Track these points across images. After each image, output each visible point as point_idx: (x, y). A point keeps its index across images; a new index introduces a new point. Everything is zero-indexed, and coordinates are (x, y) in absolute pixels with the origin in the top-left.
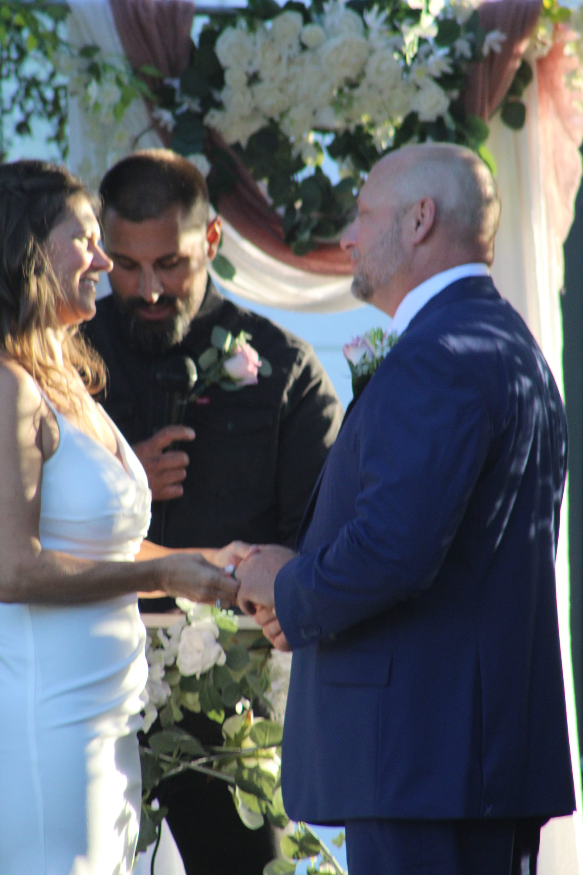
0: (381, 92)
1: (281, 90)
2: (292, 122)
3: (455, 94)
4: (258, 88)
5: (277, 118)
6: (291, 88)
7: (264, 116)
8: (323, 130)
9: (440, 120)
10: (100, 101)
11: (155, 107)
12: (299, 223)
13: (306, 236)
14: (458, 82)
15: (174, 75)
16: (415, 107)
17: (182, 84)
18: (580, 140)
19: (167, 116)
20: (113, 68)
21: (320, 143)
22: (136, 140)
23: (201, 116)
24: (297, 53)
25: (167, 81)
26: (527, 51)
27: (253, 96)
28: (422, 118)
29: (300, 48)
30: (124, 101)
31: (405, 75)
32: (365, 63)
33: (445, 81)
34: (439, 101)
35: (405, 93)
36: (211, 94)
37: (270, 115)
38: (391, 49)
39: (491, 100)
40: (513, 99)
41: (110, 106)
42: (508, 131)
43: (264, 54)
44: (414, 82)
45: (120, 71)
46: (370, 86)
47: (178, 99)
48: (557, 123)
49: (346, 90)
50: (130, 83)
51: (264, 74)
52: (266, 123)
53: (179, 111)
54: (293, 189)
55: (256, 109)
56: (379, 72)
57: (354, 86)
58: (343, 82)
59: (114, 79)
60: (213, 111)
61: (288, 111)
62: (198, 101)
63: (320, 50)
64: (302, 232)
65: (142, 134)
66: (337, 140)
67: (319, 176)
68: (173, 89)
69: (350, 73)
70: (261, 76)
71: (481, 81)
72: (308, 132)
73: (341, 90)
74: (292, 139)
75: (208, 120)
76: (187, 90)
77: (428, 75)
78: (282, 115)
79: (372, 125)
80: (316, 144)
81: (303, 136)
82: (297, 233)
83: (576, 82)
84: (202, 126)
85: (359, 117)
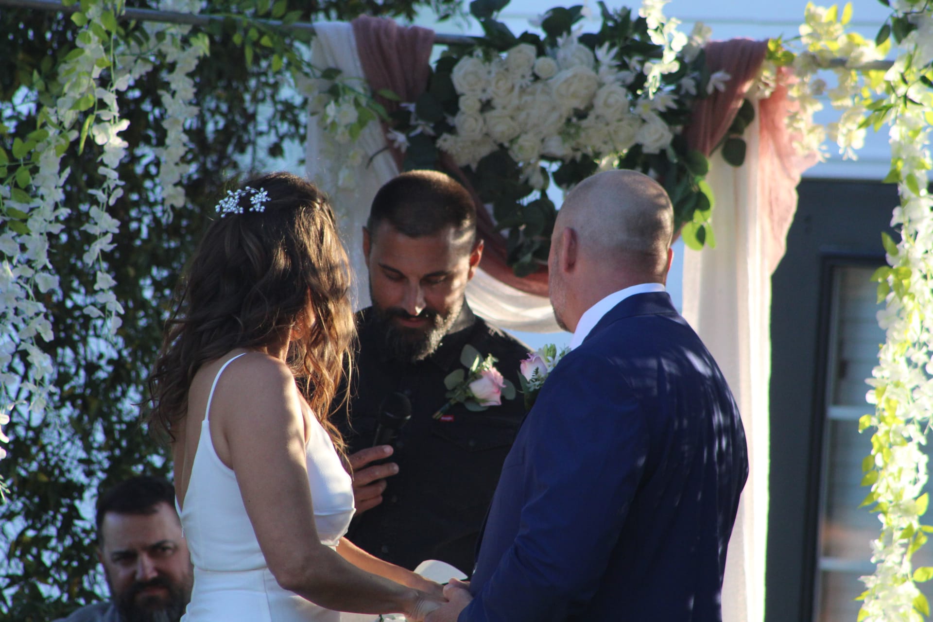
0: (607, 124)
1: (512, 118)
2: (521, 148)
3: (679, 128)
4: (489, 115)
5: (506, 144)
6: (522, 116)
7: (495, 142)
8: (552, 159)
9: (663, 152)
10: (337, 120)
11: (390, 129)
12: (521, 246)
13: (528, 258)
14: (682, 118)
15: (410, 100)
16: (639, 139)
17: (418, 109)
18: (798, 179)
19: (401, 138)
20: (352, 90)
21: (547, 170)
22: (371, 159)
23: (434, 139)
24: (529, 83)
25: (403, 105)
26: (751, 91)
27: (485, 121)
28: (646, 150)
29: (532, 78)
30: (362, 122)
31: (631, 109)
32: (594, 96)
33: (668, 116)
34: (662, 135)
35: (630, 125)
36: (445, 118)
37: (500, 141)
38: (619, 83)
39: (713, 136)
40: (734, 136)
41: (346, 126)
42: (728, 168)
43: (497, 82)
44: (640, 115)
45: (359, 94)
46: (597, 117)
47: (413, 122)
48: (776, 161)
49: (574, 120)
50: (368, 105)
51: (496, 102)
52: (496, 148)
53: (413, 134)
54: (519, 213)
55: (487, 135)
56: (607, 105)
57: (581, 115)
58: (572, 112)
59: (352, 101)
60: (445, 136)
61: (518, 137)
62: (432, 125)
63: (550, 81)
64: (524, 255)
65: (377, 153)
66: (563, 167)
67: (544, 202)
68: (409, 113)
69: (579, 104)
70: (494, 103)
71: (704, 118)
72: (537, 159)
73: (568, 120)
74: (520, 164)
75: (440, 143)
76: (422, 114)
77: (655, 110)
78: (512, 141)
79: (597, 154)
80: (544, 171)
81: (531, 163)
82: (519, 255)
83: (797, 124)
84: (435, 148)
85: (585, 147)
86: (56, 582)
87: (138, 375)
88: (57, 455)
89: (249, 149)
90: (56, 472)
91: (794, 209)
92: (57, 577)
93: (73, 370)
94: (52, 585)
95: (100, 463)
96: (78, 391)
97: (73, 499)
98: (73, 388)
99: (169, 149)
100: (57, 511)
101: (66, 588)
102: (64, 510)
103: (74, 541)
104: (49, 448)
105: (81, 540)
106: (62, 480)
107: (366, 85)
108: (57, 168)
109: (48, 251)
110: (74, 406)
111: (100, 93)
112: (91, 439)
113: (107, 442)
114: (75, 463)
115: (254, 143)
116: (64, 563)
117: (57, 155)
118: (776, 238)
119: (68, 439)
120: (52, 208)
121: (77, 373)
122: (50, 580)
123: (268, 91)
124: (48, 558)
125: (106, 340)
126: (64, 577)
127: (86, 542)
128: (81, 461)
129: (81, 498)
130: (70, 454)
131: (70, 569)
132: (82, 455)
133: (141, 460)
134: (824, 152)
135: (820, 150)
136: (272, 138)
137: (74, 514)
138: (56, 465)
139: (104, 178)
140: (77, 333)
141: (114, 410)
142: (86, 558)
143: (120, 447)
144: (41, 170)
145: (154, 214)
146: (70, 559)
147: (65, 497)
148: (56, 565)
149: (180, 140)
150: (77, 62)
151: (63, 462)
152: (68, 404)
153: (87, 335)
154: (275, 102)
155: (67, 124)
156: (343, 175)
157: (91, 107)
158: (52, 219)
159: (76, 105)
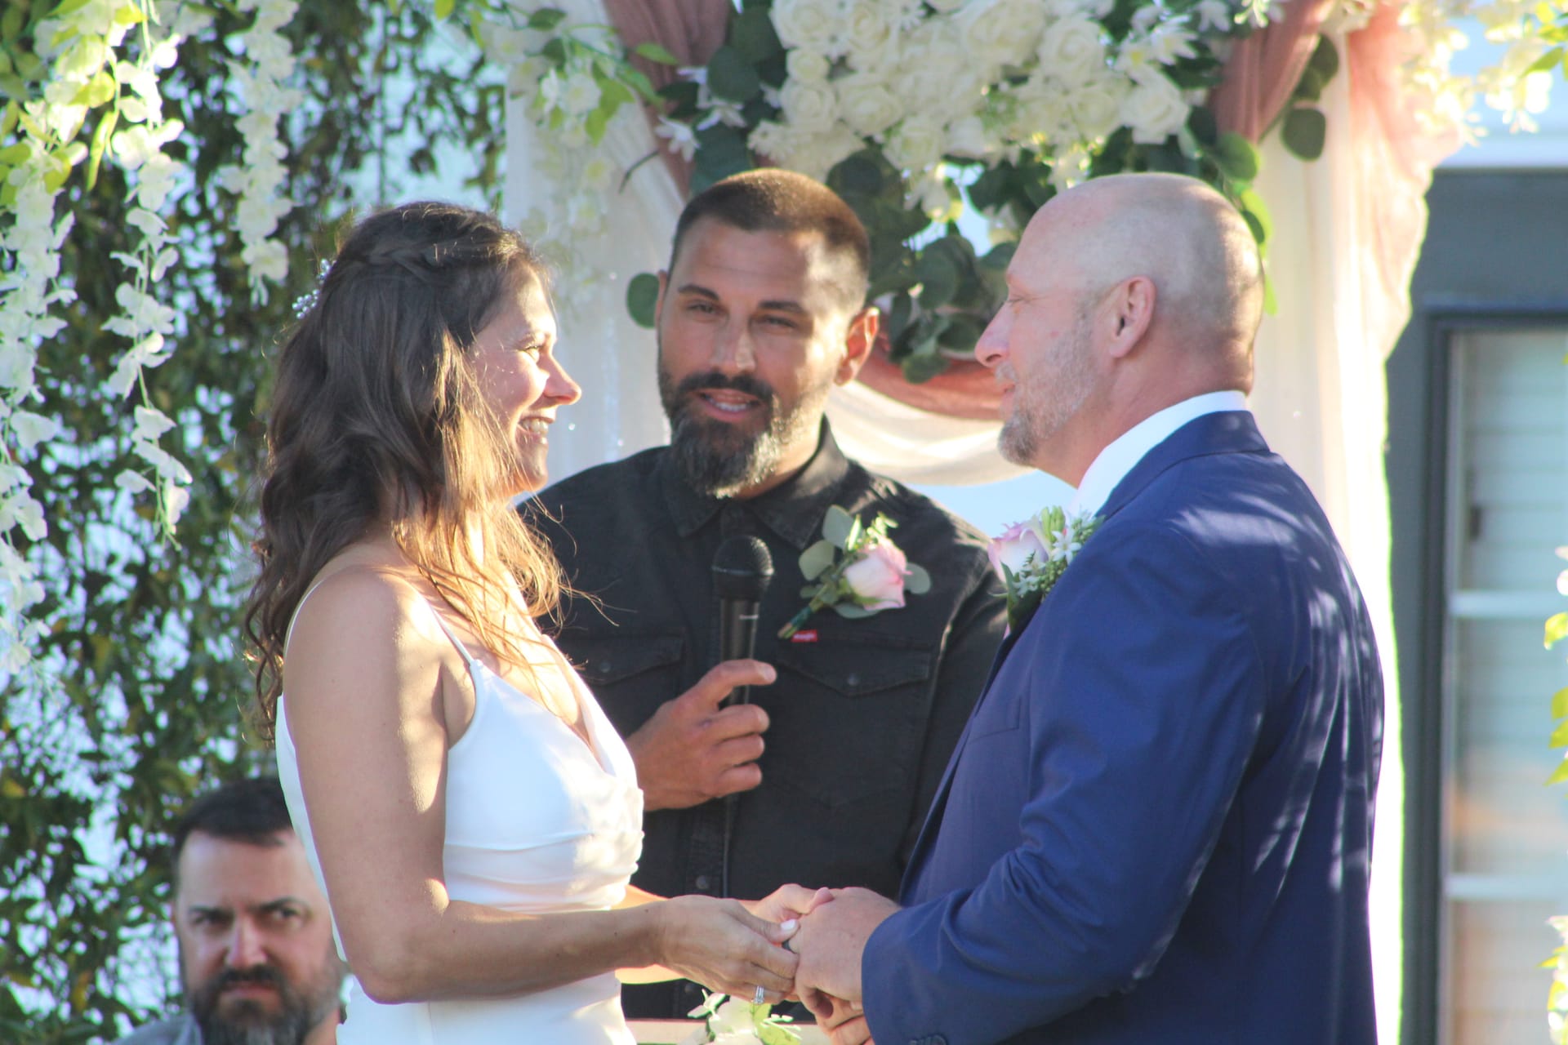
0: (1066, 92)
1: (888, 87)
2: (906, 143)
3: (1200, 95)
4: (845, 83)
5: (879, 138)
6: (906, 83)
7: (857, 133)
8: (964, 161)
9: (1173, 140)
10: (562, 105)
11: (662, 118)
12: (916, 325)
13: (928, 348)
14: (1205, 74)
15: (696, 62)
16: (1127, 119)
17: (713, 80)
18: (1426, 179)
19: (682, 134)
20: (588, 48)
21: (956, 182)
22: (628, 175)
23: (743, 133)
24: (917, 21)
25: (684, 71)
26: (1332, 20)
27: (837, 97)
28: (1140, 137)
29: (923, 12)
30: (608, 106)
31: (1110, 62)
32: (1039, 39)
33: (1181, 72)
34: (1169, 108)
35: (1110, 92)
36: (762, 93)
37: (866, 132)
38: (1085, 15)
39: (1263, 105)
40: (1303, 104)
41: (579, 115)
42: (1294, 163)
43: (857, 22)
44: (1126, 73)
45: (601, 54)
46: (1047, 80)
47: (702, 103)
48: (1383, 146)
49: (1005, 87)
50: (617, 74)
51: (856, 60)
52: (859, 146)
53: (704, 125)
54: (906, 262)
55: (842, 121)
56: (1064, 55)
57: (1018, 80)
58: (999, 74)
59: (588, 67)
60: (765, 125)
61: (899, 124)
62: (739, 106)
63: (956, 16)
64: (922, 341)
65: (638, 164)
66: (987, 176)
67: (953, 241)
68: (695, 87)
69: (1013, 57)
70: (853, 61)
71: (1247, 75)
72: (936, 163)
73: (994, 88)
74: (906, 174)
75: (756, 140)
76: (719, 87)
77: (1153, 61)
78: (889, 131)
79: (1050, 150)
80: (949, 184)
81: (928, 168)
82: (913, 343)
83: (1421, 77)
84: (746, 150)
85: (1027, 135)
86: (45, 983)
87: (181, 591)
88: (40, 745)
89: (370, 162)
90: (39, 779)
91: (1419, 234)
92: (47, 973)
93: (62, 587)
94: (39, 989)
95: (119, 758)
96: (74, 627)
97: (71, 826)
98: (65, 620)
99: (252, 171)
100: (41, 851)
101: (65, 993)
102: (54, 848)
103: (77, 908)
104: (23, 735)
105: (90, 904)
106: (50, 793)
107: (613, 38)
108: (49, 214)
109: (35, 370)
110: (66, 652)
111: (123, 71)
112: (100, 714)
113: (131, 719)
114: (73, 758)
115: (381, 152)
116: (61, 946)
117: (48, 190)
118: (1389, 289)
119: (58, 717)
120: (42, 289)
121: (69, 593)
122: (36, 980)
123: (405, 50)
124: (31, 939)
125: (121, 528)
126: (61, 973)
127: (100, 906)
128: (84, 756)
129: (87, 825)
130: (63, 744)
131: (71, 959)
132: (87, 744)
133: (194, 748)
134: (1474, 125)
135: (1467, 122)
136: (412, 140)
137: (75, 855)
138: (38, 766)
139: (137, 233)
140: (67, 517)
141: (143, 660)
142: (101, 935)
143: (153, 727)
144: (18, 220)
145: (196, 291)
146: (73, 938)
147: (57, 824)
148: (46, 951)
149: (272, 154)
150: (81, 16)
151: (51, 758)
152: (55, 650)
153: (85, 521)
154: (418, 73)
155: (65, 135)
156: (576, 207)
157: (108, 98)
158: (43, 309)
159: (80, 97)
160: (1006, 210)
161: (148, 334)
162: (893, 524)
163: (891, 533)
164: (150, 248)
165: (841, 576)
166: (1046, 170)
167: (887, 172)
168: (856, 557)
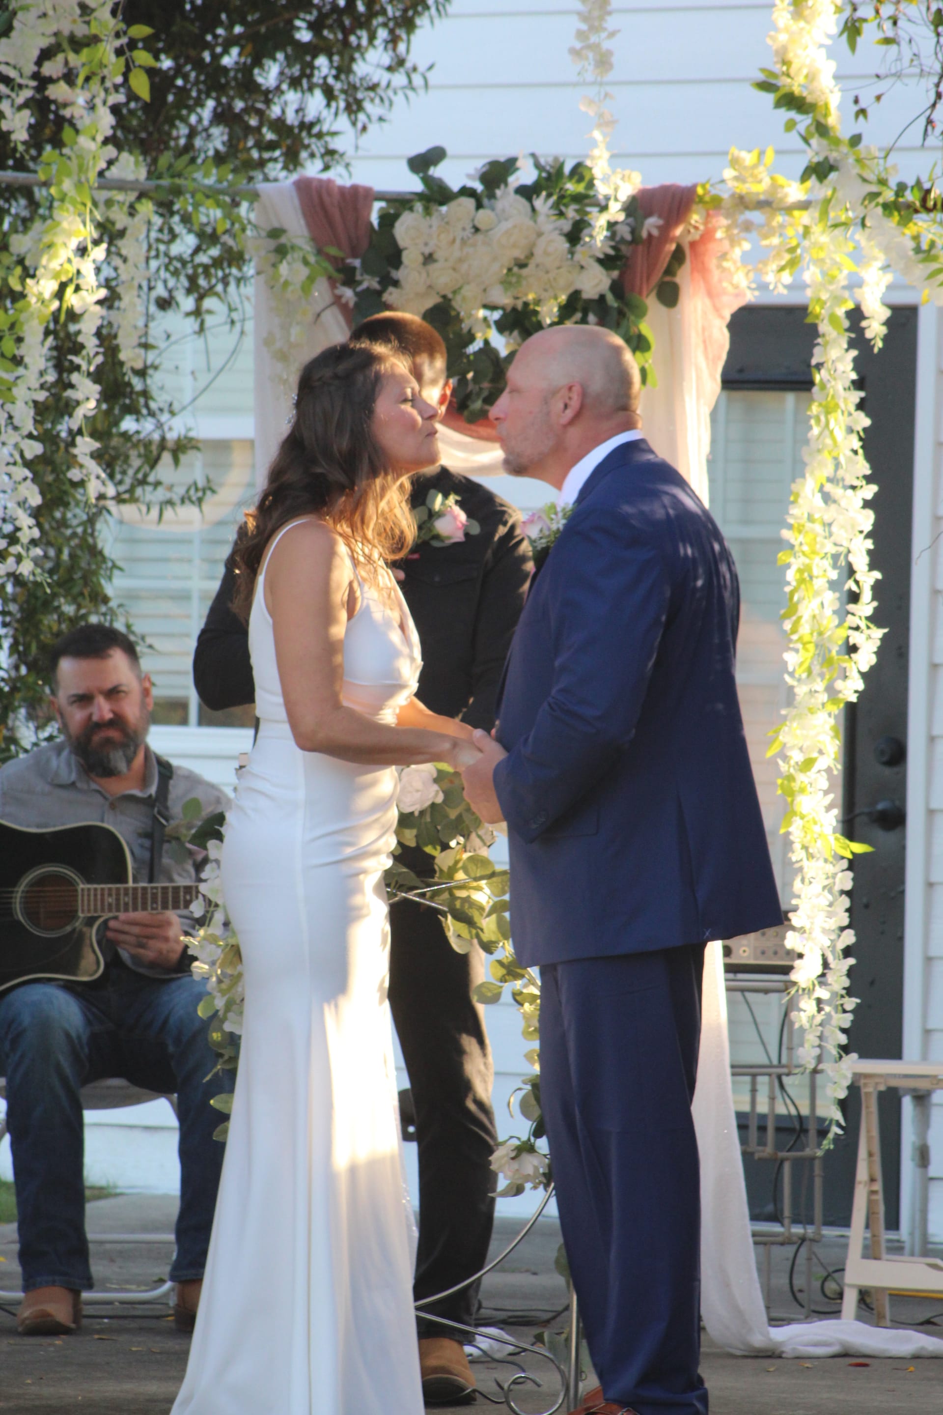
0: (547, 272)
1: (454, 269)
2: (464, 299)
3: (615, 274)
4: (432, 267)
5: (450, 296)
6: (464, 267)
7: (438, 293)
8: (492, 308)
9: (602, 297)
10: (290, 279)
11: (338, 285)
12: (471, 393)
13: (477, 405)
14: (619, 263)
15: (355, 256)
16: (578, 286)
17: (364, 264)
18: (728, 318)
19: (348, 294)
20: (301, 249)
21: (489, 319)
22: (319, 315)
23: (379, 293)
24: (470, 235)
25: (349, 261)
26: (682, 235)
27: (428, 274)
28: (585, 296)
29: (473, 230)
30: (311, 279)
31: (570, 257)
32: (533, 245)
33: (607, 262)
34: (601, 281)
35: (570, 272)
36: (389, 273)
37: (443, 293)
38: (557, 232)
39: (648, 280)
40: (668, 279)
41: (298, 284)
42: (663, 309)
43: (439, 236)
44: (579, 263)
45: (307, 251)
46: (537, 266)
47: (358, 277)
48: (707, 301)
49: (515, 269)
50: (315, 262)
51: (438, 255)
52: (437, 300)
53: (360, 289)
54: (466, 361)
55: (430, 287)
56: (546, 253)
57: (522, 265)
58: (513, 263)
59: (300, 259)
60: (391, 289)
61: (460, 288)
62: (377, 279)
63: (491, 233)
64: (474, 402)
65: (324, 310)
66: (504, 316)
67: (488, 349)
68: (354, 269)
69: (520, 254)
70: (435, 256)
71: (640, 263)
72: (478, 309)
73: (510, 270)
74: (462, 314)
75: (386, 297)
76: (367, 269)
77: (592, 256)
78: (454, 292)
79: (538, 302)
80: (485, 319)
81: (473, 312)
82: (469, 403)
83: (726, 264)
84: (381, 301)
85: (526, 295)
91: (727, 346)
107: (312, 243)
108: (41, 336)
111: (77, 262)
117: (40, 324)
118: (711, 376)
120: (37, 376)
123: (162, 247)
135: (749, 288)
139: (82, 347)
144: (25, 339)
154: (170, 258)
155: (47, 295)
156: (295, 333)
157: (70, 275)
158: (37, 386)
159: (56, 276)
160: (516, 333)
161: (88, 399)
162: (458, 498)
163: (457, 502)
164: (88, 355)
165: (432, 524)
166: (536, 313)
167: (453, 313)
168: (440, 515)
